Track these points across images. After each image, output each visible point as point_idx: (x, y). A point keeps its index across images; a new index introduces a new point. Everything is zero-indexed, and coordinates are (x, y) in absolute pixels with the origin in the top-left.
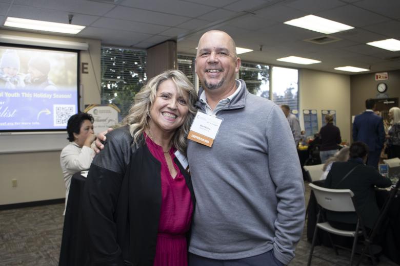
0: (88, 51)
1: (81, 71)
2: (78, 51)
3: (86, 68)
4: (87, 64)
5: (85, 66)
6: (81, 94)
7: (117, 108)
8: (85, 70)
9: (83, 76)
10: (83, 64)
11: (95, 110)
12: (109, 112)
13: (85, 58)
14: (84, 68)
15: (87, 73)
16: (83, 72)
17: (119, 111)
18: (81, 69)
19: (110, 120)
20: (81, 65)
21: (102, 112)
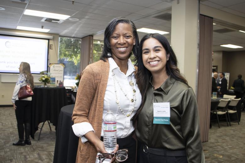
0: (53, 39)
1: (49, 48)
2: (49, 40)
3: (52, 47)
4: (52, 45)
5: (51, 46)
6: (49, 58)
7: (63, 65)
8: (51, 48)
9: (50, 50)
10: (51, 45)
11: (54, 66)
12: (60, 67)
13: (51, 42)
14: (51, 47)
15: (52, 49)
16: (50, 49)
17: (64, 67)
18: (49, 47)
19: (60, 71)
20: (49, 46)
21: (57, 67)
